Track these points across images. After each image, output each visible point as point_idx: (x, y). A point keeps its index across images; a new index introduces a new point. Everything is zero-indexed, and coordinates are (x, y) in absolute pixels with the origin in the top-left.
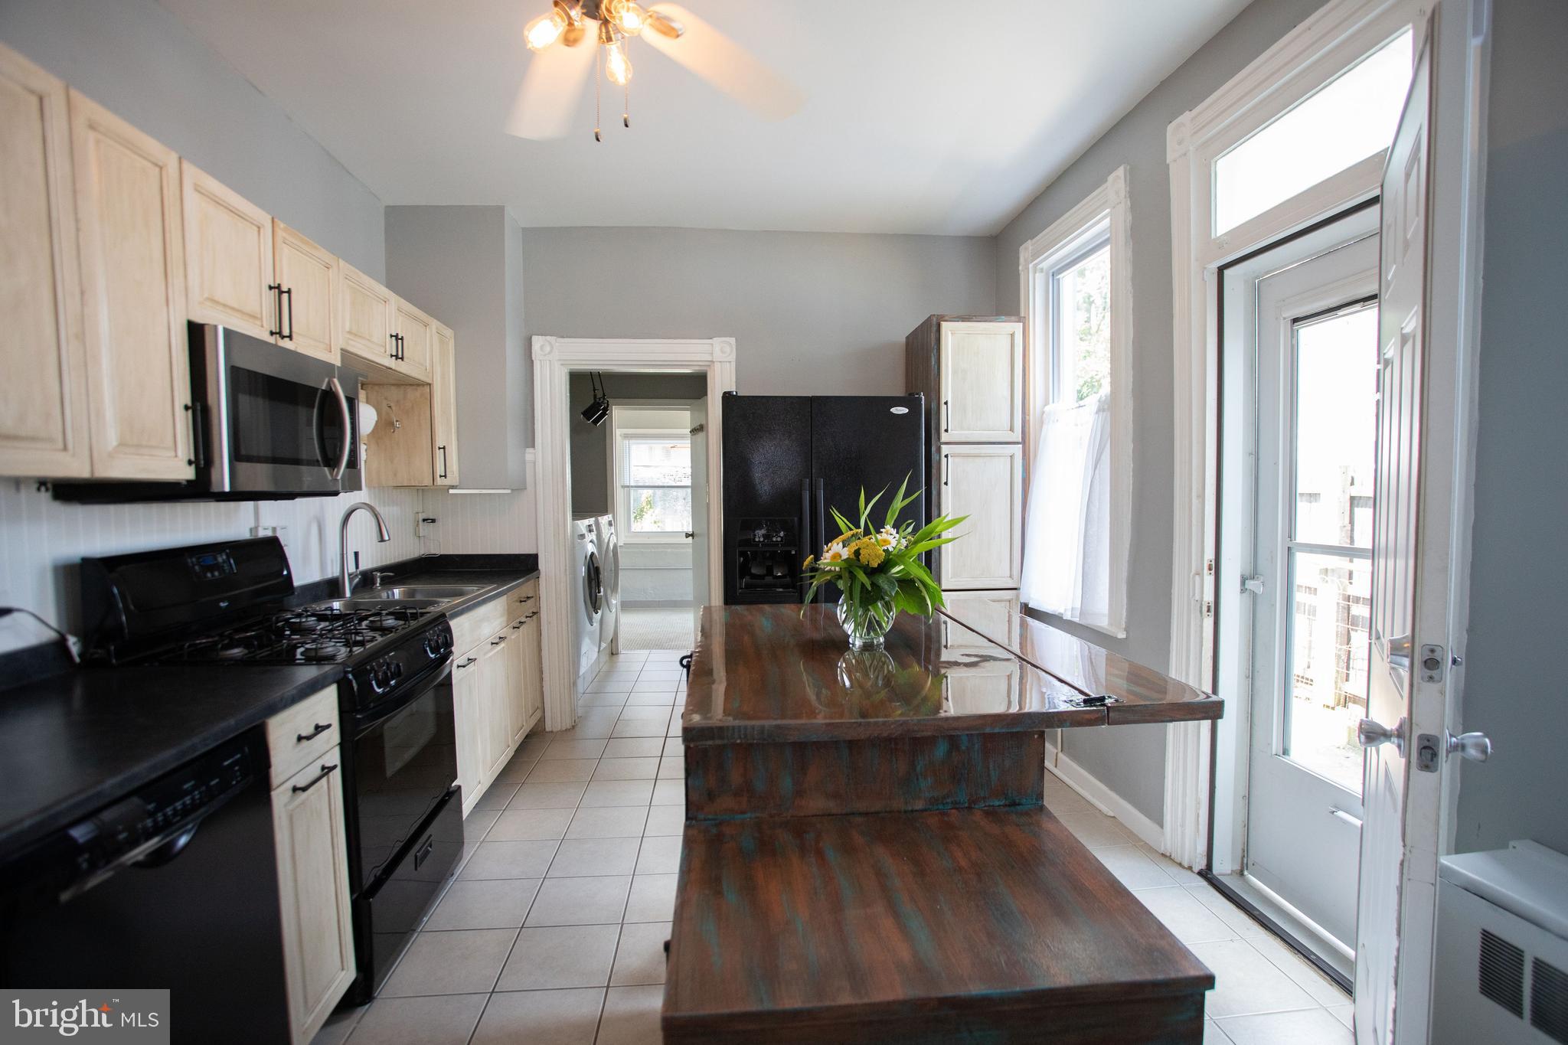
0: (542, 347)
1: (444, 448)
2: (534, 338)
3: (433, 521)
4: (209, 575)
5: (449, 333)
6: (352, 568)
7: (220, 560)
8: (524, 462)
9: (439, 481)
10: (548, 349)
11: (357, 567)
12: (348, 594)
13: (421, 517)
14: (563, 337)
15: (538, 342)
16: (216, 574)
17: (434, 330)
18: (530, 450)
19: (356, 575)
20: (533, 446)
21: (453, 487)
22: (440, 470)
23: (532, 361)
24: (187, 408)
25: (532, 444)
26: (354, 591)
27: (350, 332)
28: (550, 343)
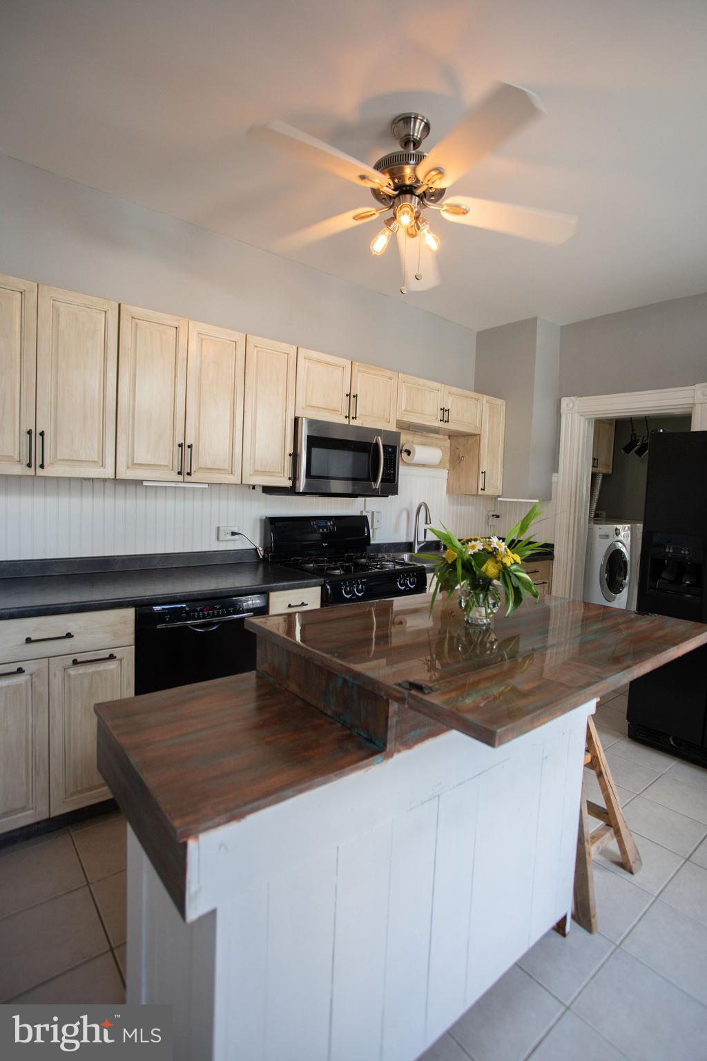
0: (567, 406)
1: (485, 472)
2: (563, 399)
3: (498, 517)
4: (321, 530)
5: (500, 403)
6: (421, 538)
7: (329, 524)
8: (550, 484)
9: (481, 492)
10: (571, 406)
11: (425, 537)
12: (416, 552)
13: (491, 514)
14: (582, 396)
15: (565, 401)
16: (325, 530)
17: (484, 401)
18: (555, 474)
19: (423, 542)
20: (557, 472)
21: (499, 496)
22: (481, 486)
23: (561, 415)
24: (290, 455)
25: (557, 471)
26: (421, 550)
27: (405, 411)
28: (573, 402)
